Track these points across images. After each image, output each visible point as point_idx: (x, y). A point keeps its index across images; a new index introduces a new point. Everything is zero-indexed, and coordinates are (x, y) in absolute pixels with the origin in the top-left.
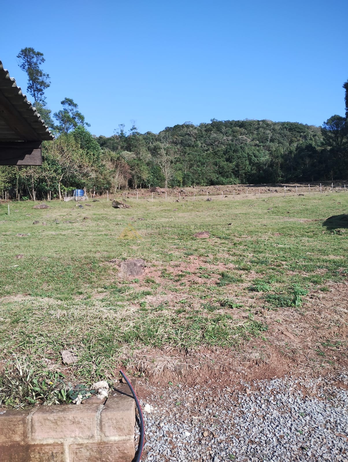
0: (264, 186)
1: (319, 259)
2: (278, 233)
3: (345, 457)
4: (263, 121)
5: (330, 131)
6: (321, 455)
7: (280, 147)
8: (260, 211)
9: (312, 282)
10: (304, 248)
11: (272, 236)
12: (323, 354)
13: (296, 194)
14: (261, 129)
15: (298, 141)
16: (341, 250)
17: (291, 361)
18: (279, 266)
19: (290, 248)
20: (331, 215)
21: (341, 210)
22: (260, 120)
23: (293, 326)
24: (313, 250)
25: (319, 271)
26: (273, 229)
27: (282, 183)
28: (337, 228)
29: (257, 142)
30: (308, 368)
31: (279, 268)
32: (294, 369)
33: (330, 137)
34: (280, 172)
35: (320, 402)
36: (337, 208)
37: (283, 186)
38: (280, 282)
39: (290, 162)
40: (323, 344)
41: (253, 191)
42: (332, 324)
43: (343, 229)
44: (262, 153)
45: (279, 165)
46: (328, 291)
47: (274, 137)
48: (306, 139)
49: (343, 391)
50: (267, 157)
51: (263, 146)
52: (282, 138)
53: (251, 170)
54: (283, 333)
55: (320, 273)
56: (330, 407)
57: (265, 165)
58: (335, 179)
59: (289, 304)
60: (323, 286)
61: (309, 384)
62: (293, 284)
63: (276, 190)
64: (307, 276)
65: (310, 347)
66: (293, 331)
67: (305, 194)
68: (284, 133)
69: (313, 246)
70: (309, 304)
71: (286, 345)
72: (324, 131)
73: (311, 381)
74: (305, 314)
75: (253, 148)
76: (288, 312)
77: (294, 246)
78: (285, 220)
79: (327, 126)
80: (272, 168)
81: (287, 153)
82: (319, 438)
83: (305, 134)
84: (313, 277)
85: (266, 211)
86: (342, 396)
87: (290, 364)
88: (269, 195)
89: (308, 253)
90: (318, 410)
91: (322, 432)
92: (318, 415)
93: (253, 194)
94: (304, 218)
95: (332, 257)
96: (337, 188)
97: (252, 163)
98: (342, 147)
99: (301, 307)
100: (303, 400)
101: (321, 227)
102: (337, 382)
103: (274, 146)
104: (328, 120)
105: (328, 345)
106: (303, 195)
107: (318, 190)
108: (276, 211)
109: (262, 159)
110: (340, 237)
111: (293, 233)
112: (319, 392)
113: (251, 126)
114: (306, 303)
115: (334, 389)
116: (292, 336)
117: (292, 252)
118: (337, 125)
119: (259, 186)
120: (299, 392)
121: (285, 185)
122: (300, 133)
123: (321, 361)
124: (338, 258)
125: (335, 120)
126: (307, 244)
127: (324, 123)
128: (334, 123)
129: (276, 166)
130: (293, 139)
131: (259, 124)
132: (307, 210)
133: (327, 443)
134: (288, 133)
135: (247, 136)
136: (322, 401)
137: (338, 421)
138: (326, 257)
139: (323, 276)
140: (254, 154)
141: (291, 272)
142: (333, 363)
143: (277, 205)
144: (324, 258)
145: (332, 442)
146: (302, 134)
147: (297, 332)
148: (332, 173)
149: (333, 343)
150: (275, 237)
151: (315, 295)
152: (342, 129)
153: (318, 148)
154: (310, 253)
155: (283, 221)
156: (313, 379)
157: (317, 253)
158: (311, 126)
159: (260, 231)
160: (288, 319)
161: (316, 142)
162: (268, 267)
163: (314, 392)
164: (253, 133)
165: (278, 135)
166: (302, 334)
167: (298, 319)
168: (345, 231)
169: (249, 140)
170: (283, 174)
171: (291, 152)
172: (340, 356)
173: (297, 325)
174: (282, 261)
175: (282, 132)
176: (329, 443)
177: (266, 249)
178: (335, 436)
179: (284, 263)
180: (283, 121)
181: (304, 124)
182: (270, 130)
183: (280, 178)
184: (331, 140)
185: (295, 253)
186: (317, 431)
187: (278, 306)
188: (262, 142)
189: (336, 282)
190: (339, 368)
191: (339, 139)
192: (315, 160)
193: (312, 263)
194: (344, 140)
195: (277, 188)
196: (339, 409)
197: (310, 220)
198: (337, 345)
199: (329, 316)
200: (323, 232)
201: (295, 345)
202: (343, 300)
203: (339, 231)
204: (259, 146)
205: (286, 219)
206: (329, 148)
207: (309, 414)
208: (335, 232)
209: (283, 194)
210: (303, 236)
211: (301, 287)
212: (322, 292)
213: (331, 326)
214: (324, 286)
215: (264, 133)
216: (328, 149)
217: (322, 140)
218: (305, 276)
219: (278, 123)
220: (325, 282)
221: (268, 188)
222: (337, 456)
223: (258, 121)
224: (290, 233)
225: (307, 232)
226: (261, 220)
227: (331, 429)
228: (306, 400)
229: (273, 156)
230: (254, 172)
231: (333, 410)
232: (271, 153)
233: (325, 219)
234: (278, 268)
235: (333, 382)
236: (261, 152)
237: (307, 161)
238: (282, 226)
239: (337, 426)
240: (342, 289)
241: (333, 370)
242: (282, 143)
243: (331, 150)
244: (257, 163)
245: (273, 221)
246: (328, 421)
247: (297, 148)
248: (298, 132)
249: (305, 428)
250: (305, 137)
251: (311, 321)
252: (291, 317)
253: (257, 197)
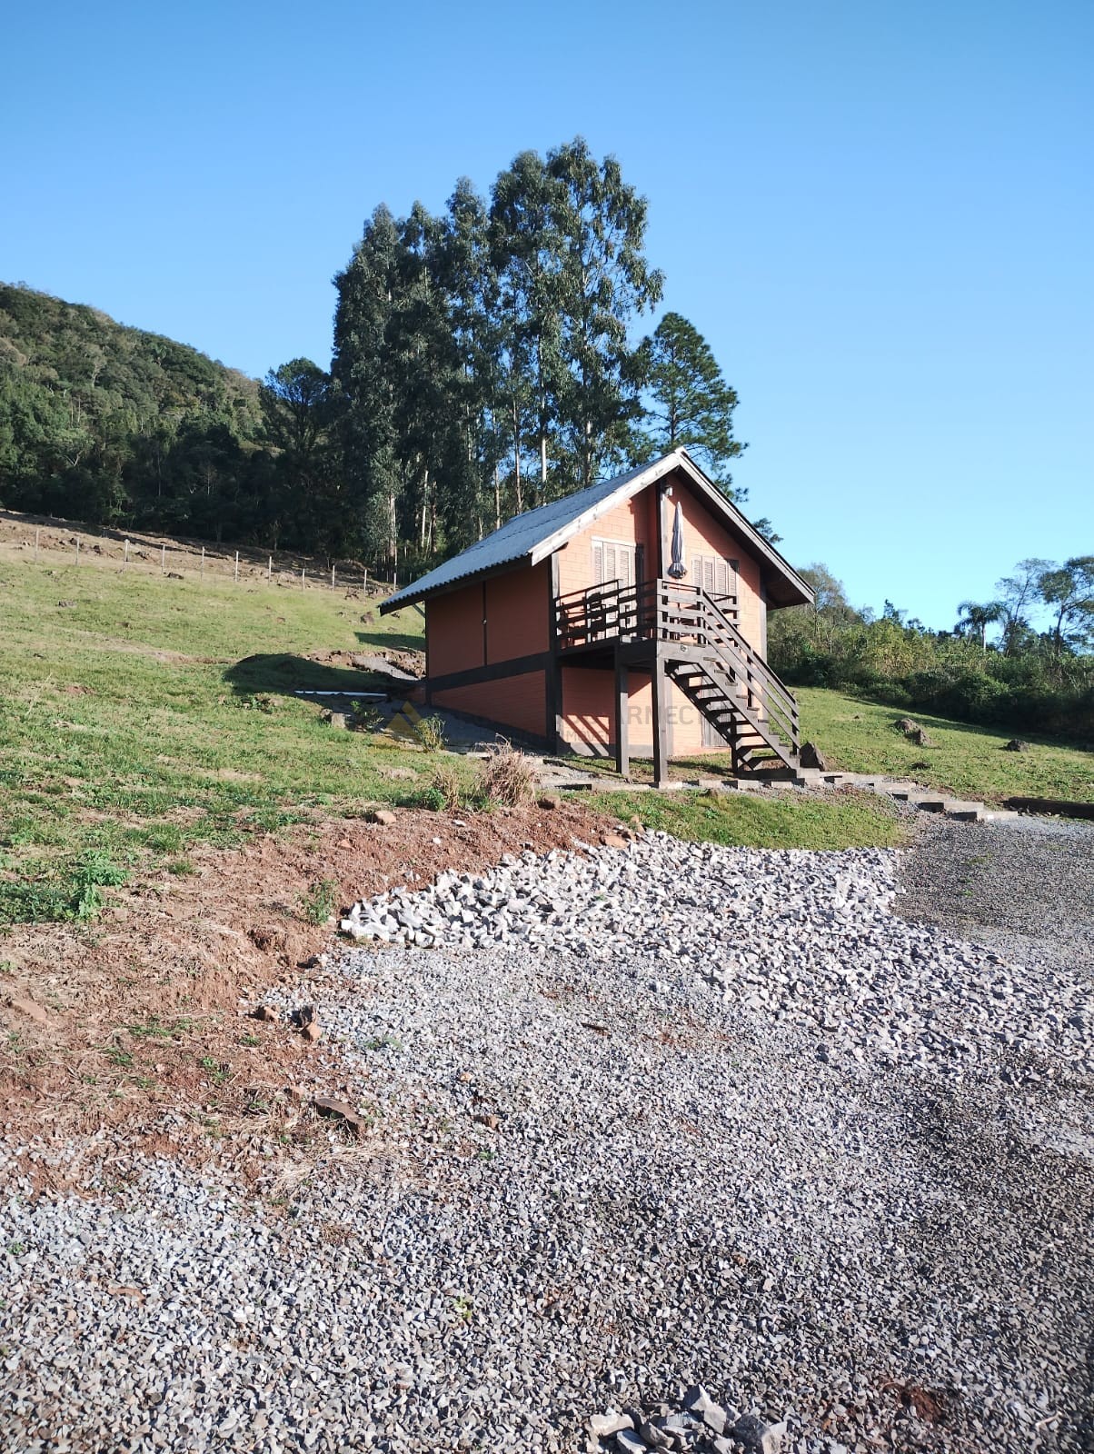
0: (60, 525)
1: (188, 778)
2: (77, 684)
3: (123, 1352)
4: (82, 309)
5: (285, 402)
6: (49, 1359)
7: (129, 411)
8: (30, 607)
9: (149, 845)
10: (151, 740)
11: (56, 693)
12: (126, 1059)
13: (159, 570)
14: (69, 332)
15: (189, 405)
16: (258, 757)
17: (18, 1088)
18: (55, 791)
19: (107, 739)
20: (252, 653)
21: (283, 638)
22: (70, 301)
23: (54, 981)
24: (178, 749)
25: (181, 815)
26: (64, 671)
27: (124, 526)
28: (261, 692)
29: (53, 374)
30: (71, 1104)
31: (56, 797)
32: (22, 1115)
33: (284, 421)
34: (119, 491)
35: (83, 1204)
36: (273, 632)
37: (122, 539)
38: (47, 843)
39: (155, 465)
40: (133, 1030)
41: (17, 536)
42: (177, 970)
43: (279, 696)
44: (66, 414)
45: (119, 466)
46: (190, 873)
47: (111, 372)
48: (214, 408)
49: (160, 1163)
50: (82, 432)
51: (73, 393)
52: (139, 384)
53: (19, 461)
54: (10, 1004)
55: (180, 819)
56: (111, 1214)
57: (73, 456)
58: (282, 546)
59: (58, 911)
60: (181, 857)
61: (62, 1153)
62: (88, 850)
63: (96, 547)
64: (138, 828)
65: (93, 1043)
66: (49, 995)
67: (188, 574)
68: (147, 368)
69: (181, 736)
70: (121, 913)
71: (13, 1040)
72: (266, 396)
73: (71, 1143)
74: (101, 943)
75: (35, 388)
76: (45, 937)
77: (122, 734)
78: (111, 648)
79: (278, 386)
80: (95, 473)
81: (148, 434)
82: (54, 1311)
83: (211, 390)
84: (158, 829)
85: (51, 609)
86: (155, 1175)
87: (12, 1100)
88: (73, 557)
89: (161, 757)
90: (71, 1230)
91: (70, 1291)
92: (67, 1242)
93: (13, 543)
94: (172, 648)
95: (228, 775)
96: (283, 576)
97: (26, 438)
98: (313, 458)
99: (96, 920)
100: (29, 1204)
101: (218, 682)
102: (149, 1139)
103: (109, 401)
104: (282, 367)
105: (148, 1033)
106: (181, 577)
107: (228, 570)
108: (85, 615)
109: (63, 433)
110: (265, 717)
111: (128, 690)
112: (87, 1175)
113: (37, 312)
114: (115, 909)
115: (136, 1158)
116: (40, 1015)
117: (110, 750)
118: (306, 389)
119: (42, 523)
120: (23, 1182)
121: (132, 535)
122: (198, 382)
123: (116, 1081)
124: (245, 778)
125: (301, 372)
126: (165, 730)
127: (271, 372)
128: (298, 382)
129: (107, 469)
130: (175, 394)
131: (64, 314)
132: (186, 625)
133: (79, 1321)
134: (161, 373)
135: (16, 341)
136: (91, 1201)
137: (127, 1252)
138: (211, 775)
139: (187, 830)
140: (34, 408)
141: (93, 813)
142: (151, 1084)
143: (92, 596)
144: (205, 775)
145: (96, 1315)
146: (202, 387)
147: (64, 998)
148: (276, 526)
149: (167, 1025)
150: (64, 699)
151: (150, 883)
152: (318, 405)
153: (245, 444)
154: (167, 759)
155: (103, 650)
156: (77, 1137)
157: (188, 759)
158: (231, 371)
159: (18, 671)
160: (40, 959)
161: (241, 424)
162: (16, 792)
163: (74, 1174)
164: (39, 338)
165: (124, 368)
166: (76, 1004)
167: (76, 958)
168: (281, 702)
169: (22, 360)
170: (130, 500)
171: (161, 435)
172: (176, 1061)
173: (66, 977)
174: (70, 775)
175: (141, 362)
176: (83, 1321)
177: (22, 734)
178: (106, 1298)
179: (74, 782)
180: (148, 328)
181: (213, 359)
182: (101, 346)
183: (119, 512)
184: (284, 430)
185: (119, 754)
186: (55, 1293)
187: (18, 918)
188: (70, 378)
189: (220, 848)
190: (164, 1098)
191: (307, 433)
192: (233, 479)
193: (163, 789)
194: (321, 440)
195: (103, 542)
196: (135, 1218)
197: (189, 657)
198: (177, 1029)
199: (174, 947)
200: (222, 699)
201: (42, 1038)
202: (230, 899)
203: (265, 702)
204: (55, 387)
205: (116, 646)
206: (276, 451)
207: (38, 1246)
208: (254, 702)
209: (120, 563)
210: (157, 703)
211: (114, 860)
212: (173, 876)
213: (171, 975)
214: (185, 859)
215: (79, 348)
216: (274, 455)
217: (260, 421)
218: (134, 826)
219: (131, 331)
220: (188, 846)
221: (71, 534)
222: (98, 1354)
223: (63, 303)
224: (118, 691)
225: (173, 694)
226: (29, 635)
227: (100, 1276)
228: (39, 1204)
229: (100, 433)
230: (29, 470)
231: (118, 1223)
232: (95, 421)
233: (235, 660)
234: (49, 798)
235: (136, 1139)
236: (61, 408)
237: (210, 474)
238: (97, 666)
239: (120, 1268)
240: (232, 869)
241: (147, 1103)
242: (136, 400)
243: (281, 457)
244: (44, 444)
245: (71, 645)
246: (97, 1256)
247: (184, 427)
248: (191, 377)
249: (19, 1288)
250: (211, 400)
251: (116, 964)
252: (53, 952)
253: (27, 558)
